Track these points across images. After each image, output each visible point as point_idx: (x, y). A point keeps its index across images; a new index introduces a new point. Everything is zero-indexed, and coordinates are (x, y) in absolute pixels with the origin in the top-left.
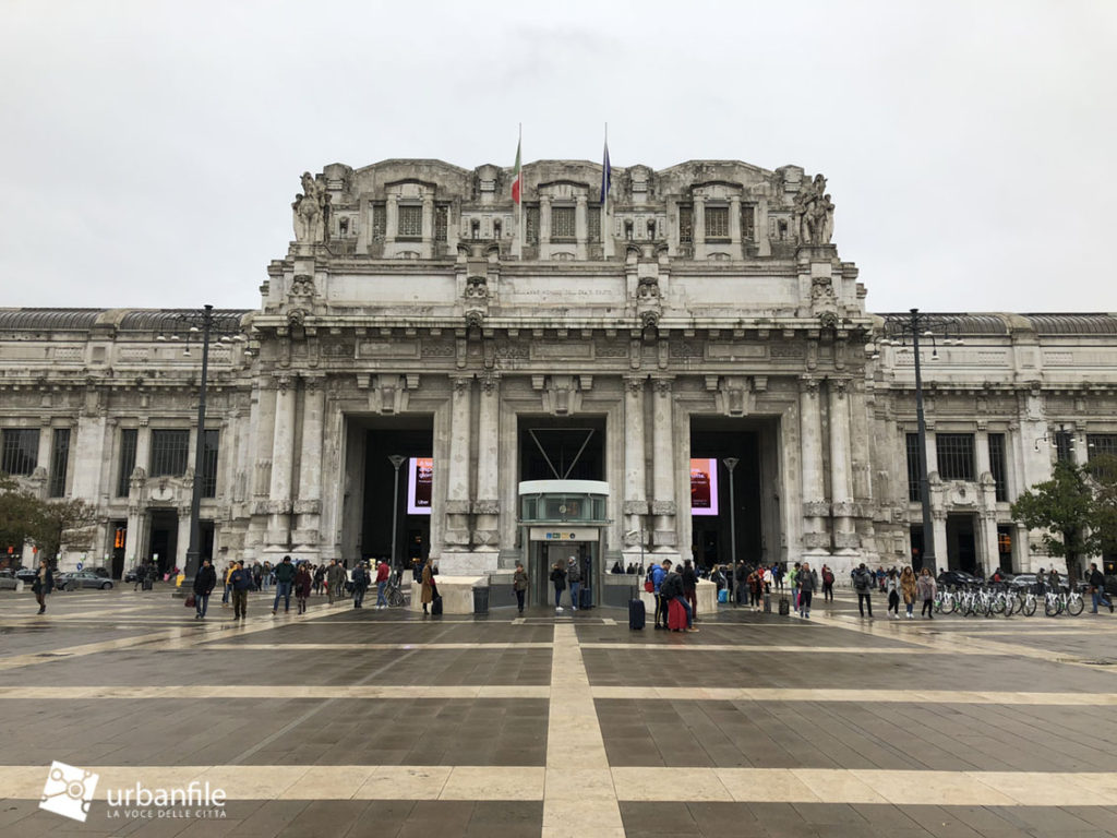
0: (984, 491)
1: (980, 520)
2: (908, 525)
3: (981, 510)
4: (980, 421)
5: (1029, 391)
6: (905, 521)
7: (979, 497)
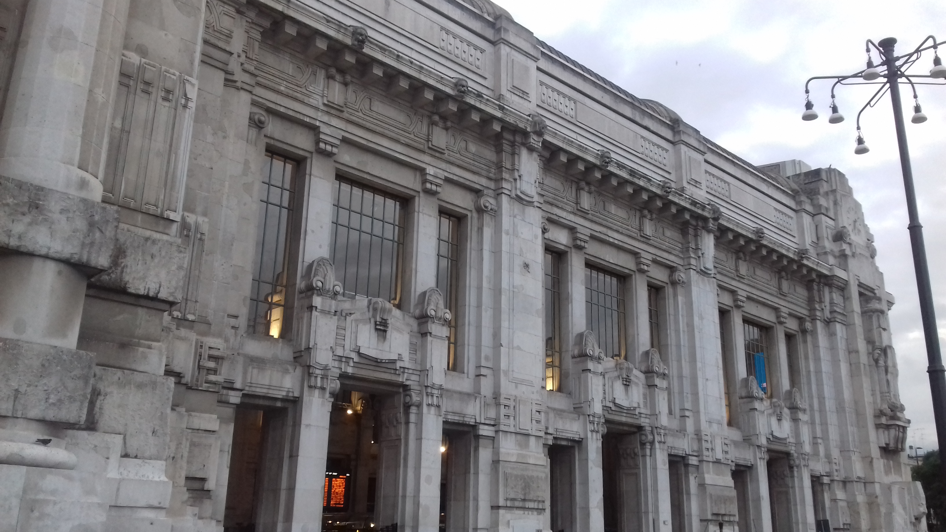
0: (424, 334)
1: (407, 407)
2: (235, 398)
3: (412, 381)
4: (430, 170)
5: (525, 134)
6: (230, 386)
7: (414, 349)
